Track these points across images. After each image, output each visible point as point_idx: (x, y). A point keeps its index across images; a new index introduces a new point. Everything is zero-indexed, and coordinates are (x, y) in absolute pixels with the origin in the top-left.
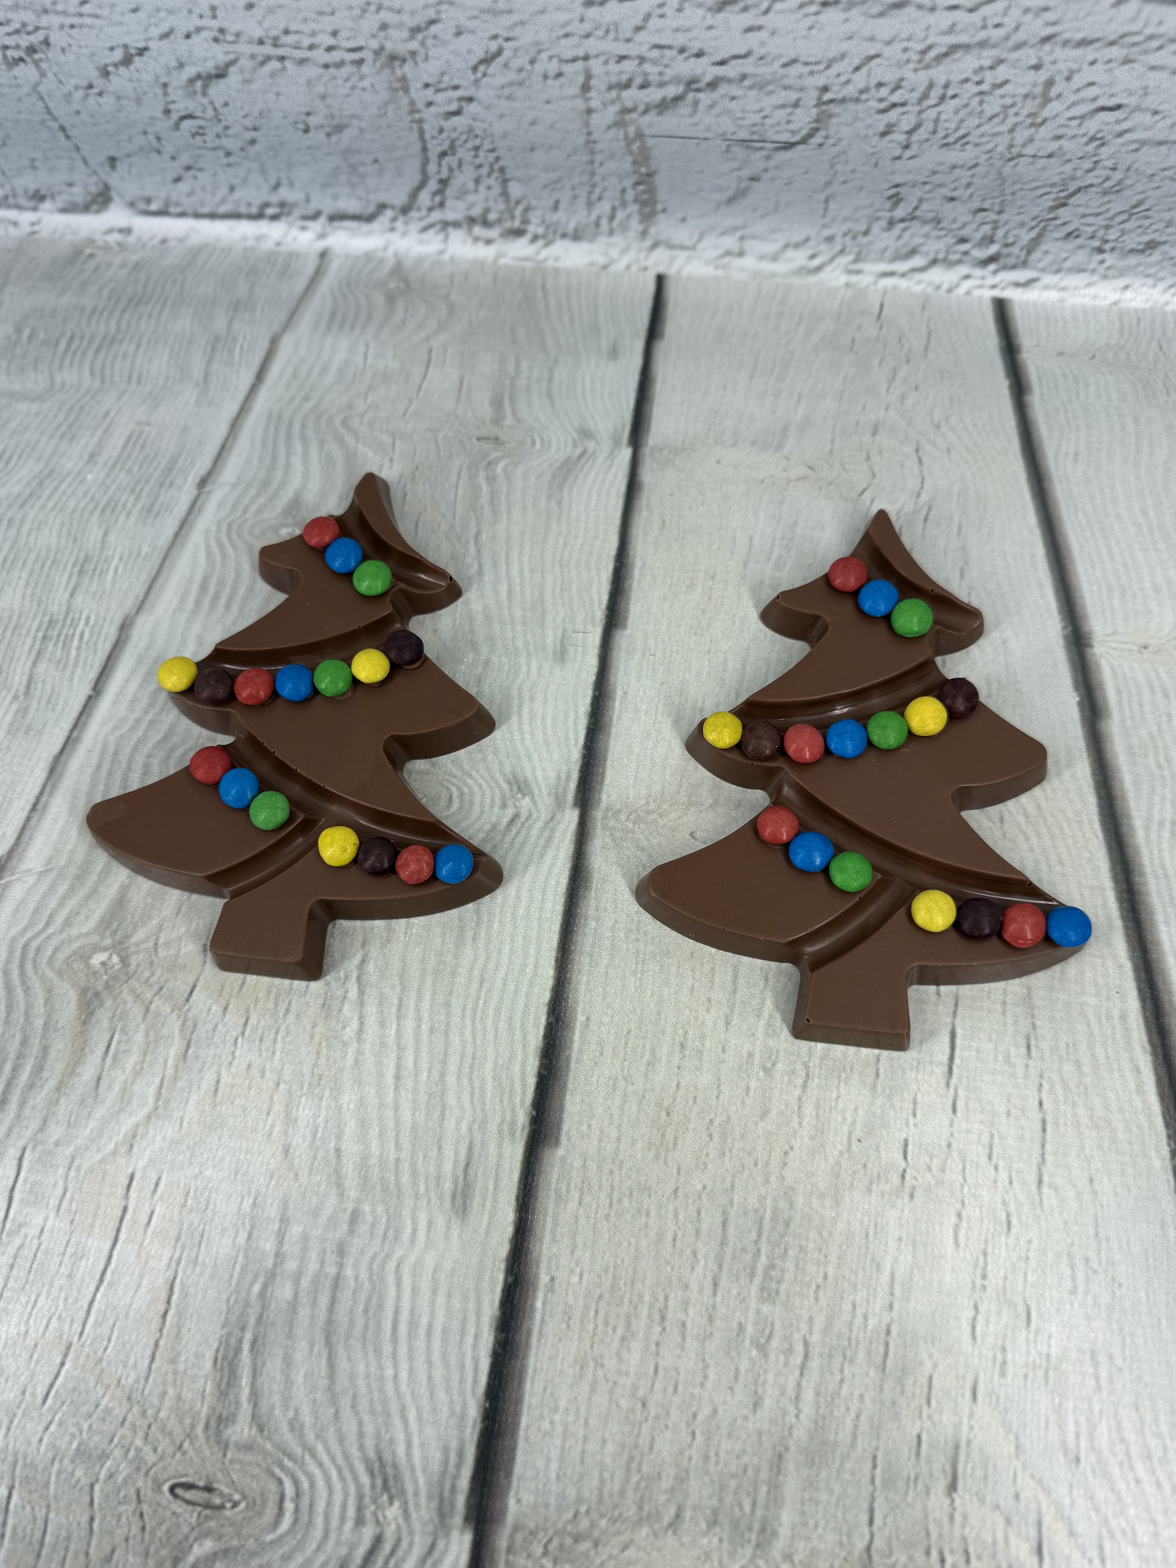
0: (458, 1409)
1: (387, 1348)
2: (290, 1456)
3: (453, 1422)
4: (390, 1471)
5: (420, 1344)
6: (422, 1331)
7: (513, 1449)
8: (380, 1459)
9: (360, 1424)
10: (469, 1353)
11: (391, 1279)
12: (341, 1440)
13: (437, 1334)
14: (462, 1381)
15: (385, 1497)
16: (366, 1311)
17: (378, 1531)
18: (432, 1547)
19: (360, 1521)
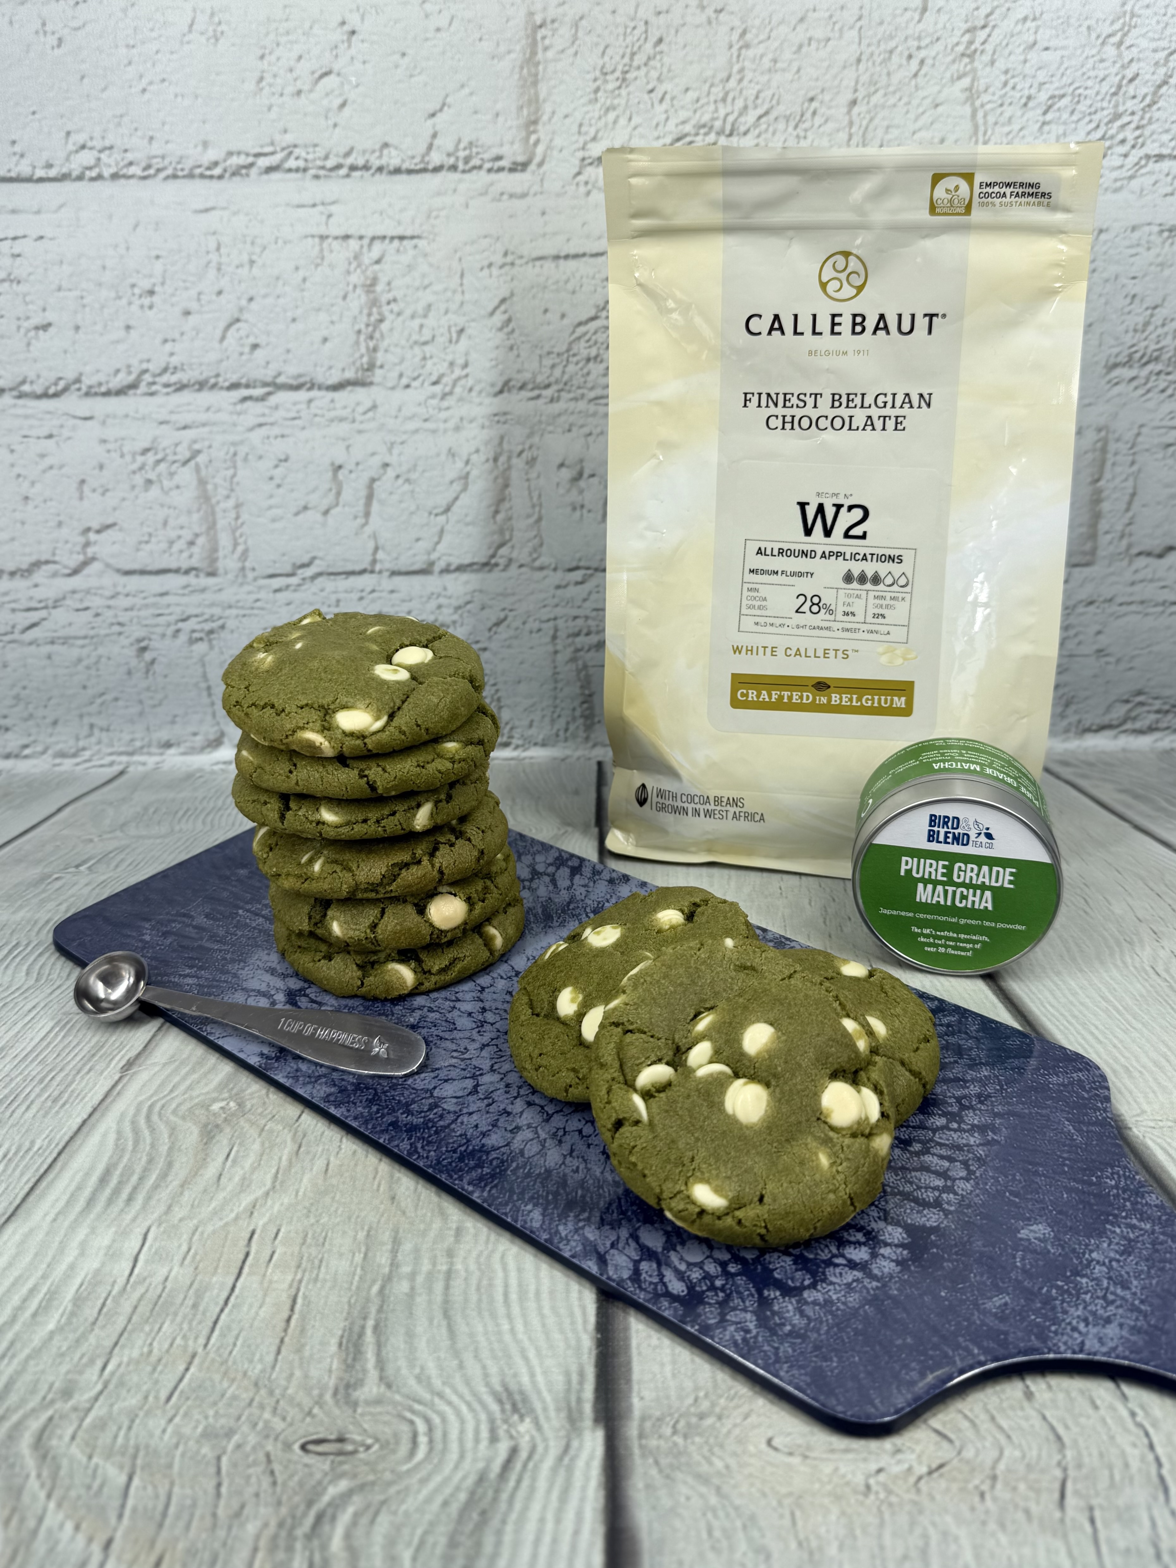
0: (573, 1343)
1: (501, 1310)
2: (419, 1402)
3: (570, 1352)
4: (517, 1397)
5: (532, 1305)
6: (531, 1295)
7: (629, 1363)
8: (507, 1389)
9: (484, 1367)
10: (576, 1303)
11: (497, 1267)
12: (468, 1382)
13: (545, 1296)
14: (573, 1323)
15: (516, 1417)
16: (478, 1289)
17: (512, 1443)
18: (567, 1448)
19: (494, 1439)
